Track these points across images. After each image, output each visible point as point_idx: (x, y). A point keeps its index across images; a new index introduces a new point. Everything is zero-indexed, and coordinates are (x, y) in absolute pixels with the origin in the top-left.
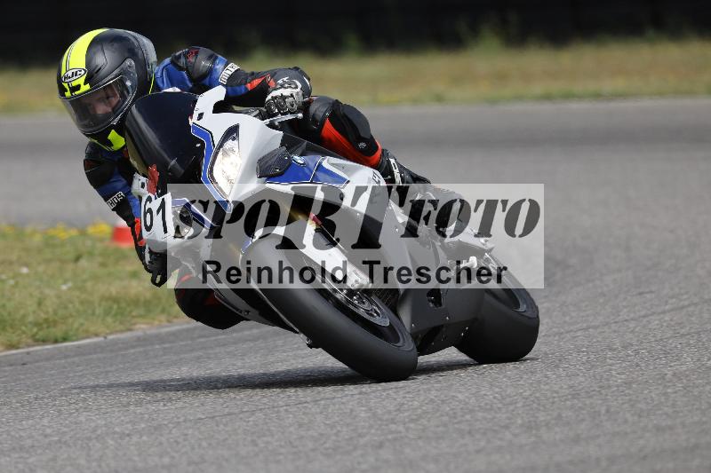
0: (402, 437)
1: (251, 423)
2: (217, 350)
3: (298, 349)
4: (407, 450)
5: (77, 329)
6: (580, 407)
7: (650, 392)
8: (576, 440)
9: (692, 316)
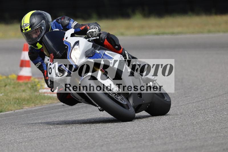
0: (109, 143)
1: (61, 139)
2: (50, 115)
3: (76, 114)
4: (111, 147)
5: (5, 109)
6: (166, 133)
7: (189, 128)
8: (165, 144)
9: (202, 104)
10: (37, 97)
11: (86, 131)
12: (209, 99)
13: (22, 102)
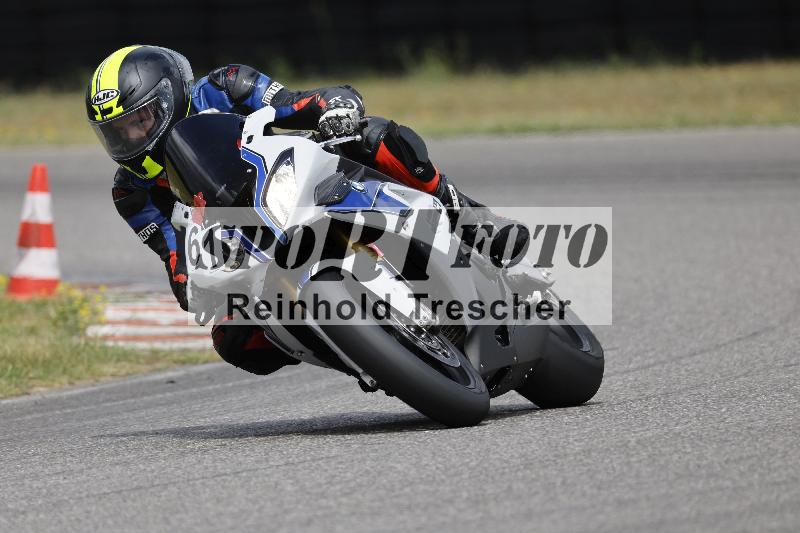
0: (333, 514)
1: (163, 498)
2: (125, 416)
6: (533, 479)
7: (612, 461)
8: (529, 515)
9: (659, 376)
10: (79, 354)
11: (250, 470)
12: (681, 358)
13: (25, 371)
